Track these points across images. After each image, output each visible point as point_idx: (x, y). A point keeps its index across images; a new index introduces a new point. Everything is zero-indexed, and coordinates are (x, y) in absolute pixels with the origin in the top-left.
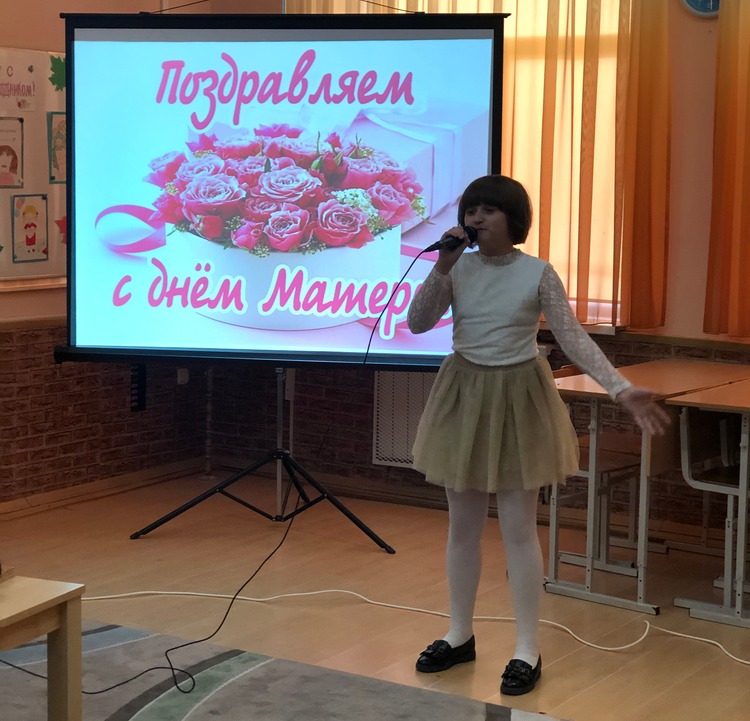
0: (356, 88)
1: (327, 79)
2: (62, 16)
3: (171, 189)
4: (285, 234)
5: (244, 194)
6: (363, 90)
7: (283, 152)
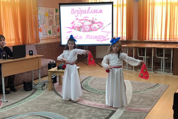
0: (95, 11)
1: (92, 11)
2: (59, 3)
3: (73, 25)
4: (87, 30)
5: (82, 25)
7: (87, 20)
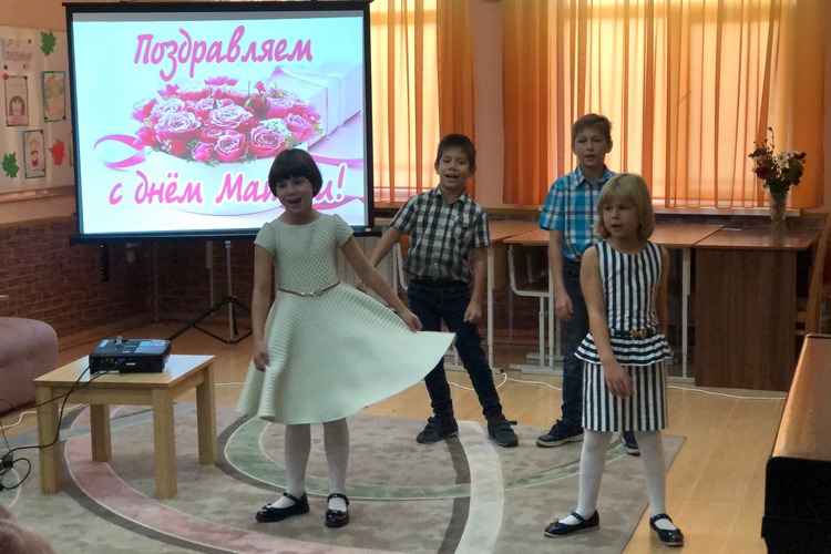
0: (273, 51)
1: (253, 46)
2: (63, 4)
3: (147, 123)
4: (229, 150)
5: (199, 125)
6: (277, 52)
7: (225, 96)
